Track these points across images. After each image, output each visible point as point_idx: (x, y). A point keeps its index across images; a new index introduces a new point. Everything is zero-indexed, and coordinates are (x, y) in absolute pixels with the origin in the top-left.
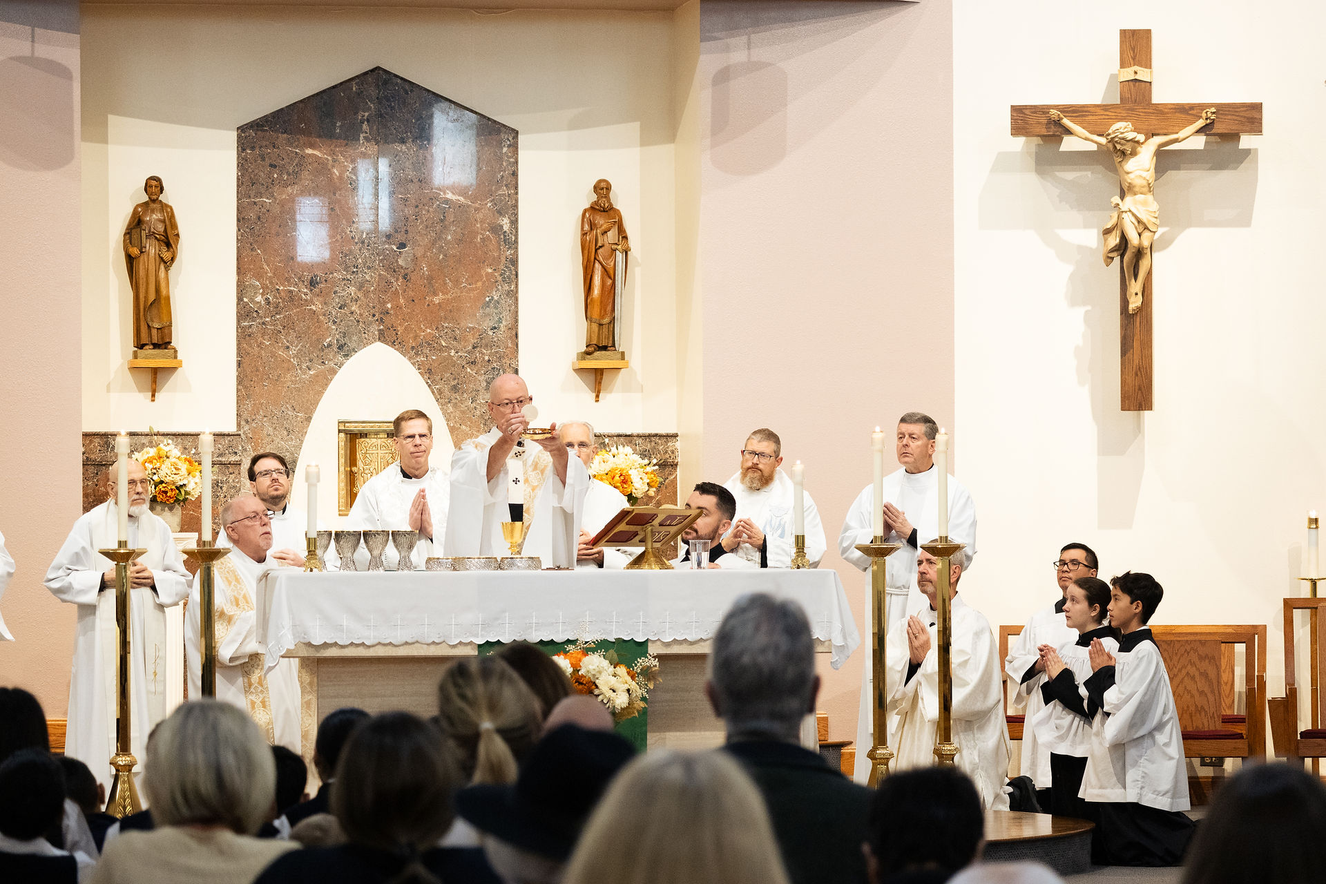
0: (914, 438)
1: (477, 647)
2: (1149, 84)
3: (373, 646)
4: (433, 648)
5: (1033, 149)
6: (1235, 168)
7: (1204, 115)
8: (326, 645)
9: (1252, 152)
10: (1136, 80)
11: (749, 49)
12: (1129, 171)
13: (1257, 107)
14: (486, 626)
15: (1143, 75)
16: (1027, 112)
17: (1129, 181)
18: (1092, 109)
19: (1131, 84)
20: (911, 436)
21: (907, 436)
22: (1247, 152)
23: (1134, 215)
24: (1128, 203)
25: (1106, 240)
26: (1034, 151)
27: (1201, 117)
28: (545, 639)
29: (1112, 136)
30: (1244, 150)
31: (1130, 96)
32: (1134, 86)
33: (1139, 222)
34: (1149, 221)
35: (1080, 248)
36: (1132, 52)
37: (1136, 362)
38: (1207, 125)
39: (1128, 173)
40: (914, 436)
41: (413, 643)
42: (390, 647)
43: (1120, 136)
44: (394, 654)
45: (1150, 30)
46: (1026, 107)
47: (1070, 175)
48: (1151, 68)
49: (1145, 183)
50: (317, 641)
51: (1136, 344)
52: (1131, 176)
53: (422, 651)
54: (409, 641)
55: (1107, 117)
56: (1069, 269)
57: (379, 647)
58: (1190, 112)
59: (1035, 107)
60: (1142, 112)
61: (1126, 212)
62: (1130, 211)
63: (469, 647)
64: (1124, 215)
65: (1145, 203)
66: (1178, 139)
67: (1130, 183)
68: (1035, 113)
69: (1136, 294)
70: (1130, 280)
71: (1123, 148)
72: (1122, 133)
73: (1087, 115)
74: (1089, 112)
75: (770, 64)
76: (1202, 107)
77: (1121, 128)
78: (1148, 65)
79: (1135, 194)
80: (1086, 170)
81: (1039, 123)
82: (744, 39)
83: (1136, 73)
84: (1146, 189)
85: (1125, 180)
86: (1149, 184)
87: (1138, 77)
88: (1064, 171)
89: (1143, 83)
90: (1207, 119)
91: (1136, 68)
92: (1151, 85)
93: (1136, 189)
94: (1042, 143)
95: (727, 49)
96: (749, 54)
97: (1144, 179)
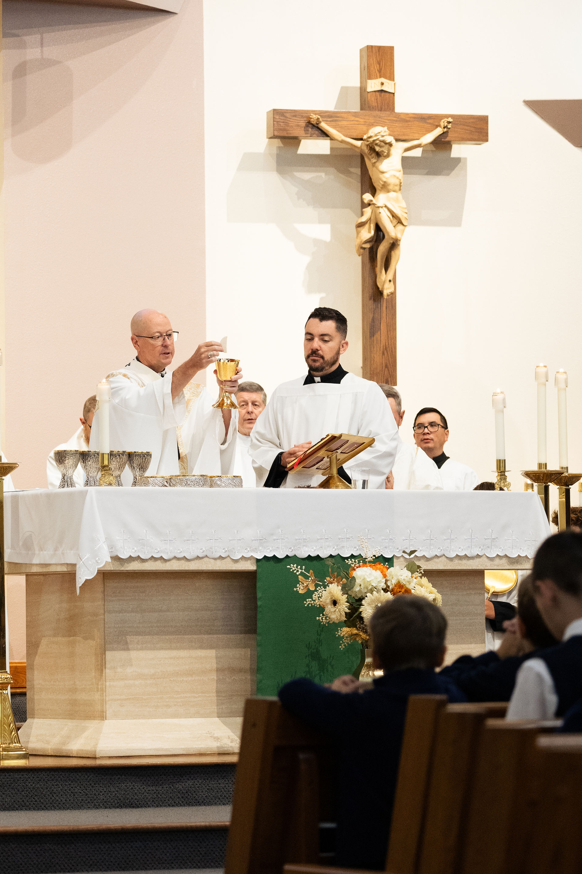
0: (256, 405)
1: (255, 561)
2: (392, 95)
3: (169, 560)
4: (219, 562)
5: (275, 151)
6: (448, 174)
7: (442, 124)
8: (131, 559)
9: (462, 160)
10: (382, 91)
11: (42, 45)
12: (385, 170)
13: (484, 120)
14: (262, 541)
15: (388, 86)
16: (288, 115)
17: (384, 180)
18: (345, 115)
19: (378, 93)
20: (254, 404)
21: (250, 404)
22: (458, 161)
23: (389, 210)
24: (381, 199)
25: (358, 233)
26: (276, 153)
27: (440, 126)
28: (313, 555)
29: (375, 138)
30: (453, 158)
31: (376, 104)
32: (380, 96)
33: (393, 216)
34: (402, 216)
35: (317, 242)
36: (378, 66)
37: (383, 342)
38: (444, 133)
39: (383, 173)
40: (256, 403)
41: (202, 558)
42: (183, 562)
43: (381, 139)
44: (187, 568)
45: (393, 47)
46: (287, 111)
47: (307, 176)
48: (394, 80)
49: (397, 182)
50: (124, 556)
51: (383, 327)
52: (386, 175)
53: (210, 566)
54: (200, 556)
55: (356, 123)
56: (307, 259)
57: (174, 561)
58: (428, 121)
59: (295, 111)
60: (387, 120)
61: (382, 207)
62: (386, 206)
63: (249, 562)
64: (381, 210)
65: (397, 200)
66: (420, 144)
67: (385, 182)
68: (295, 116)
69: (390, 281)
70: (381, 269)
71: (381, 149)
72: (383, 136)
73: (338, 120)
74: (343, 118)
75: (59, 62)
76: (438, 118)
77: (381, 131)
78: (391, 78)
79: (388, 191)
80: (319, 172)
81: (298, 126)
82: (38, 36)
83: (382, 84)
84: (397, 188)
85: (381, 179)
86: (401, 183)
87: (384, 88)
88: (304, 171)
89: (387, 94)
90: (444, 128)
91: (383, 80)
92: (394, 96)
93: (390, 187)
94: (282, 145)
95: (23, 46)
96: (42, 52)
97: (398, 178)
